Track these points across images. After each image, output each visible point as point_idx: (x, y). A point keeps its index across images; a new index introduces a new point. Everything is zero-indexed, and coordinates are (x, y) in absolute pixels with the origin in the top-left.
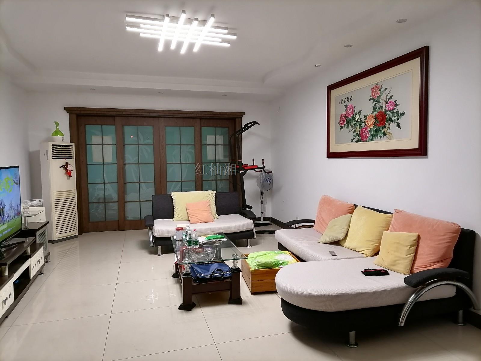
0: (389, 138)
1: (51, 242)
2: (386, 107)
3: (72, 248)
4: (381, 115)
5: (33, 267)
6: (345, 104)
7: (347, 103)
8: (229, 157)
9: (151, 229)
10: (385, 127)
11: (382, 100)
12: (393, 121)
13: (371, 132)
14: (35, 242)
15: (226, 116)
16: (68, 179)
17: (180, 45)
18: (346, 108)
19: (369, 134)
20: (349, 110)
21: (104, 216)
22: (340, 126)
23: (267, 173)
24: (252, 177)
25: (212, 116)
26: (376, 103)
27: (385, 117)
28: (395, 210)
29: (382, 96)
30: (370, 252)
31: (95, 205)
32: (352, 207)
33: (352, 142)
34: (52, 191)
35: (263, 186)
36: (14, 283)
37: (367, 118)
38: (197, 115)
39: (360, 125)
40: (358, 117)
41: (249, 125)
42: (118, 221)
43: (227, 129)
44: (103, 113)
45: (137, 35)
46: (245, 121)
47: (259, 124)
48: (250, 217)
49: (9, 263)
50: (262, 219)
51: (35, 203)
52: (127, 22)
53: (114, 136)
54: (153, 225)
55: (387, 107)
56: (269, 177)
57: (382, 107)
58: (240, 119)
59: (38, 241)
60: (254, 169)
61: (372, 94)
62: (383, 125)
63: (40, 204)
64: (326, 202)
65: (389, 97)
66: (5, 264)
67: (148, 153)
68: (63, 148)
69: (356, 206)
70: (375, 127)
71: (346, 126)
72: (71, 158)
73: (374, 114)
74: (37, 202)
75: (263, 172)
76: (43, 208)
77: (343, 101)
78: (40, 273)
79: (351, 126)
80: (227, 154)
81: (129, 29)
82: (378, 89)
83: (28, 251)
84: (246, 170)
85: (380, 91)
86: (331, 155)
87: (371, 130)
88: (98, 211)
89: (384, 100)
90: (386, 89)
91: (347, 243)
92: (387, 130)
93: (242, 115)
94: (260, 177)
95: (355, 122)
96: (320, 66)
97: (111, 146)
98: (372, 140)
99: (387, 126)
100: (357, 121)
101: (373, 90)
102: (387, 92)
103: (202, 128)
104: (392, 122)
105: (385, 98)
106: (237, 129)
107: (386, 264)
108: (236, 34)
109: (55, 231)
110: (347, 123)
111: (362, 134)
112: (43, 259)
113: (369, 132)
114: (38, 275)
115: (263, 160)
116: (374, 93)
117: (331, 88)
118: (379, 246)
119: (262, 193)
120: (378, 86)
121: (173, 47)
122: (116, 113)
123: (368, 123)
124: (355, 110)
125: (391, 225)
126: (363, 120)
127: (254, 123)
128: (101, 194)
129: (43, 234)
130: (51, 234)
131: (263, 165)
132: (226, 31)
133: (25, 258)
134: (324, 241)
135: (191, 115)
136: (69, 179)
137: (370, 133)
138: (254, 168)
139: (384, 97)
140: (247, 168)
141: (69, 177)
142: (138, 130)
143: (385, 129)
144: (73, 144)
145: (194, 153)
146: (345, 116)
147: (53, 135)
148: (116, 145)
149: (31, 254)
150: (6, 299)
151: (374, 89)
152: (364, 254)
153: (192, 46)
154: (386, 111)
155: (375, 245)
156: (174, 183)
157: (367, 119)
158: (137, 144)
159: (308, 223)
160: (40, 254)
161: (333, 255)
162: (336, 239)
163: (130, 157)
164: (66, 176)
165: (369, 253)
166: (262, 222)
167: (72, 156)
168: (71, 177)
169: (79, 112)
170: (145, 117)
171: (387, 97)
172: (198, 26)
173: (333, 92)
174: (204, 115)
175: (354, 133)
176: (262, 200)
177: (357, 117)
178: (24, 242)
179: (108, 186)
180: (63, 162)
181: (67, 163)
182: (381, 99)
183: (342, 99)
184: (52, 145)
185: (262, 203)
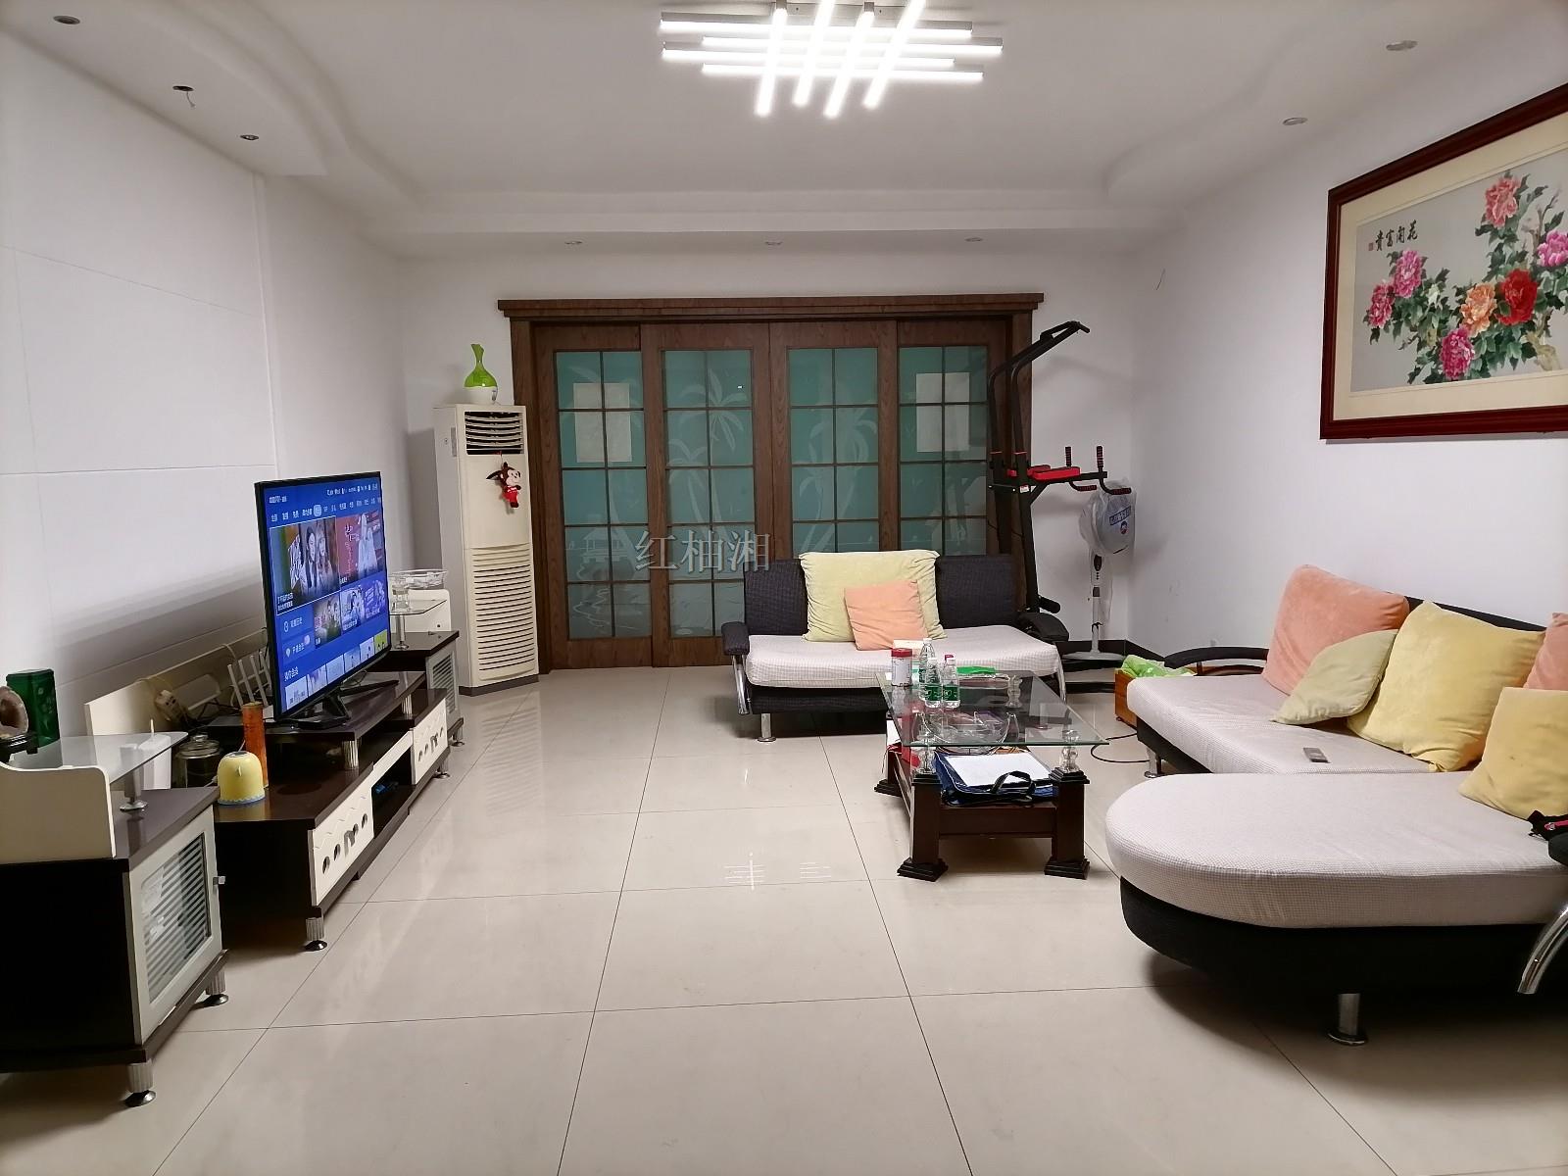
0: (1543, 367)
1: (465, 691)
2: (1536, 255)
3: (521, 712)
4: (1517, 285)
5: (421, 754)
6: (1391, 250)
7: (1397, 247)
8: (987, 444)
9: (740, 662)
10: (1531, 326)
11: (1526, 229)
12: (1562, 304)
13: (1480, 345)
14: (424, 684)
15: (980, 308)
16: (508, 512)
17: (821, 92)
18: (1394, 264)
19: (1473, 352)
20: (1403, 272)
21: (609, 623)
22: (1372, 327)
23: (1113, 492)
24: (1063, 508)
25: (934, 308)
26: (1503, 241)
27: (1531, 289)
28: (1556, 616)
29: (1523, 217)
30: (1451, 756)
31: (586, 591)
32: (1399, 607)
33: (1410, 381)
34: (467, 547)
35: (1099, 537)
36: (374, 789)
37: (1466, 296)
38: (886, 310)
39: (1441, 321)
40: (1436, 294)
41: (1054, 335)
42: (651, 637)
43: (983, 351)
44: (602, 313)
45: (694, 69)
46: (1042, 322)
47: (1087, 331)
48: (1051, 637)
49: (359, 734)
50: (1095, 645)
51: (423, 580)
52: (666, 35)
53: (637, 384)
54: (747, 651)
55: (1542, 257)
56: (1122, 509)
57: (1522, 256)
58: (1027, 316)
59: (432, 685)
60: (1070, 480)
61: (1490, 211)
62: (1523, 318)
63: (436, 583)
64: (1311, 588)
65: (1548, 218)
66: (351, 737)
67: (735, 435)
68: (494, 423)
69: (1414, 603)
70: (1497, 330)
71: (1391, 328)
72: (517, 451)
73: (1494, 282)
74: (430, 577)
75: (1100, 489)
76: (444, 594)
77: (1385, 241)
78: (437, 772)
79: (1408, 328)
80: (983, 432)
81: (670, 55)
82: (1512, 190)
83: (408, 709)
84: (1042, 485)
85: (1518, 197)
86: (1334, 430)
87: (1479, 337)
88: (593, 606)
89: (1532, 232)
90: (1539, 192)
91: (1373, 726)
92: (1539, 336)
93: (1033, 301)
94: (1089, 506)
95: (1424, 311)
96: (1302, 121)
97: (628, 413)
98: (1483, 373)
99: (1538, 322)
100: (1433, 309)
101: (1492, 197)
102: (1543, 201)
103: (901, 349)
104: (1558, 308)
105: (1534, 225)
106: (1017, 350)
107: (1501, 796)
108: (1001, 39)
109: (476, 662)
110: (1397, 315)
111: (1449, 354)
112: (445, 733)
113: (1472, 346)
114: (433, 777)
115: (1099, 449)
116: (1495, 207)
117: (1340, 196)
118: (1482, 739)
119: (1097, 562)
120: (1510, 182)
121: (801, 98)
122: (640, 312)
123: (1470, 316)
124: (1424, 270)
125: (1534, 669)
126: (1453, 305)
127: (1072, 327)
128: (601, 556)
129: (444, 667)
130: (467, 672)
131: (1100, 466)
132: (966, 34)
133: (398, 726)
134: (1291, 717)
135: (865, 310)
136: (512, 512)
137: (1478, 350)
138: (1069, 475)
139: (1529, 220)
140: (1044, 478)
141: (512, 506)
142: (706, 363)
143: (1530, 333)
144: (522, 410)
145: (876, 432)
146: (1391, 292)
147: (467, 385)
148: (642, 409)
149: (414, 717)
150: (355, 829)
151: (1495, 193)
152: (1428, 762)
153: (858, 90)
154: (1537, 270)
155: (1471, 735)
156: (814, 526)
157: (1468, 299)
158: (704, 406)
159: (1242, 660)
160: (436, 720)
161: (1314, 761)
162: (1333, 710)
163: (684, 447)
164: (502, 502)
165: (1448, 759)
166: (1094, 655)
167: (519, 446)
168: (517, 505)
169: (537, 314)
170: (728, 322)
171: (1541, 218)
172: (875, 26)
173: (1350, 211)
174: (909, 309)
175: (1419, 349)
176: (1097, 584)
177: (1433, 296)
178: (395, 683)
179: (619, 534)
180: (493, 462)
181: (505, 464)
182: (1520, 227)
183: (1381, 234)
184: (467, 413)
185: (1096, 592)
